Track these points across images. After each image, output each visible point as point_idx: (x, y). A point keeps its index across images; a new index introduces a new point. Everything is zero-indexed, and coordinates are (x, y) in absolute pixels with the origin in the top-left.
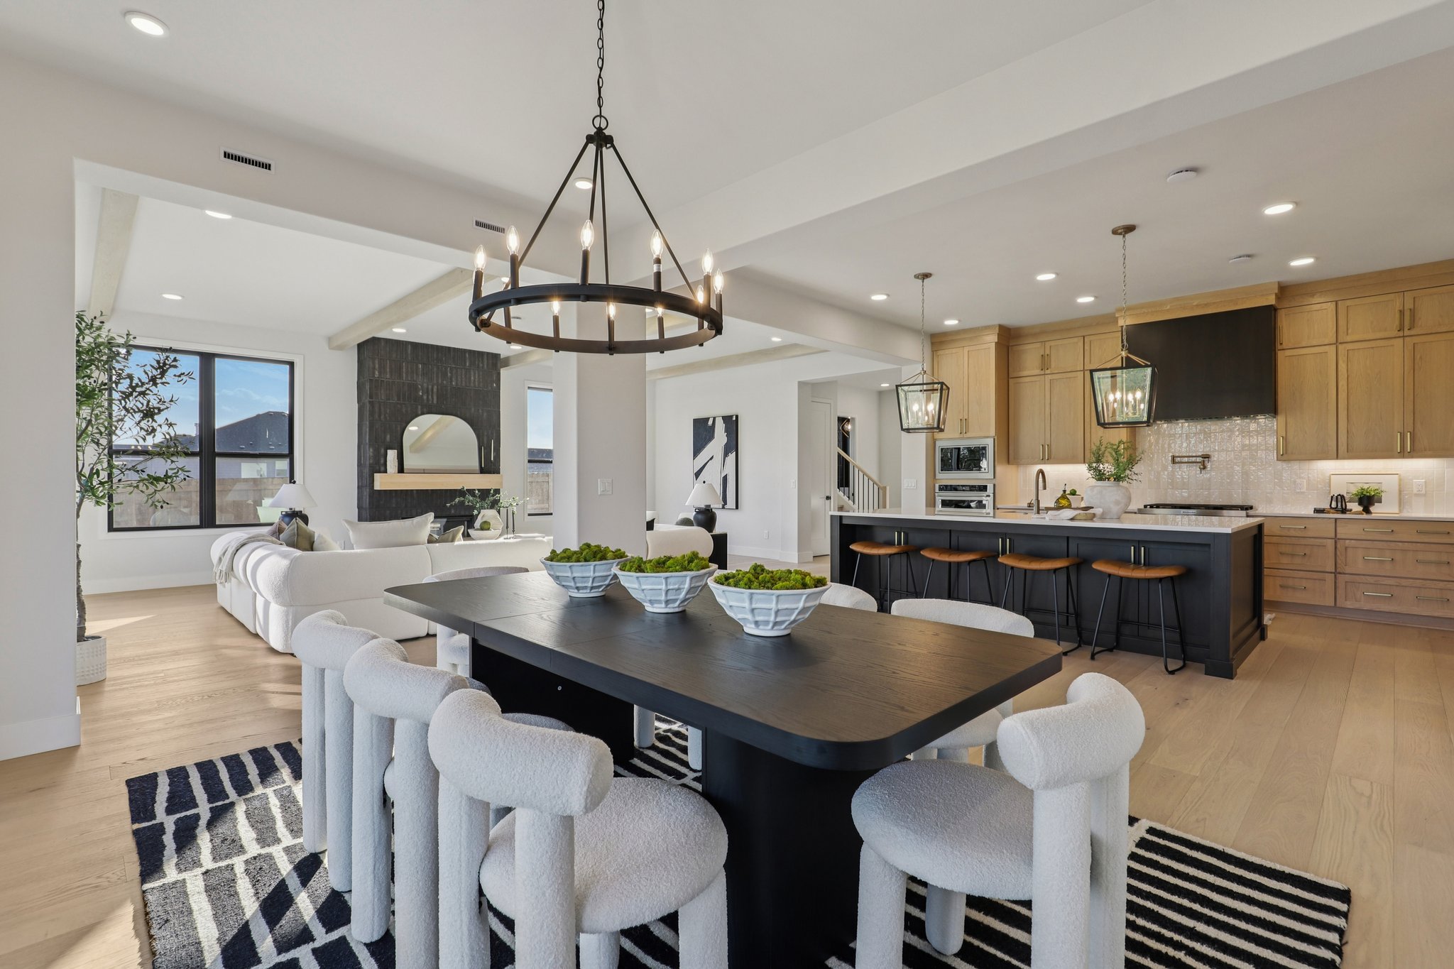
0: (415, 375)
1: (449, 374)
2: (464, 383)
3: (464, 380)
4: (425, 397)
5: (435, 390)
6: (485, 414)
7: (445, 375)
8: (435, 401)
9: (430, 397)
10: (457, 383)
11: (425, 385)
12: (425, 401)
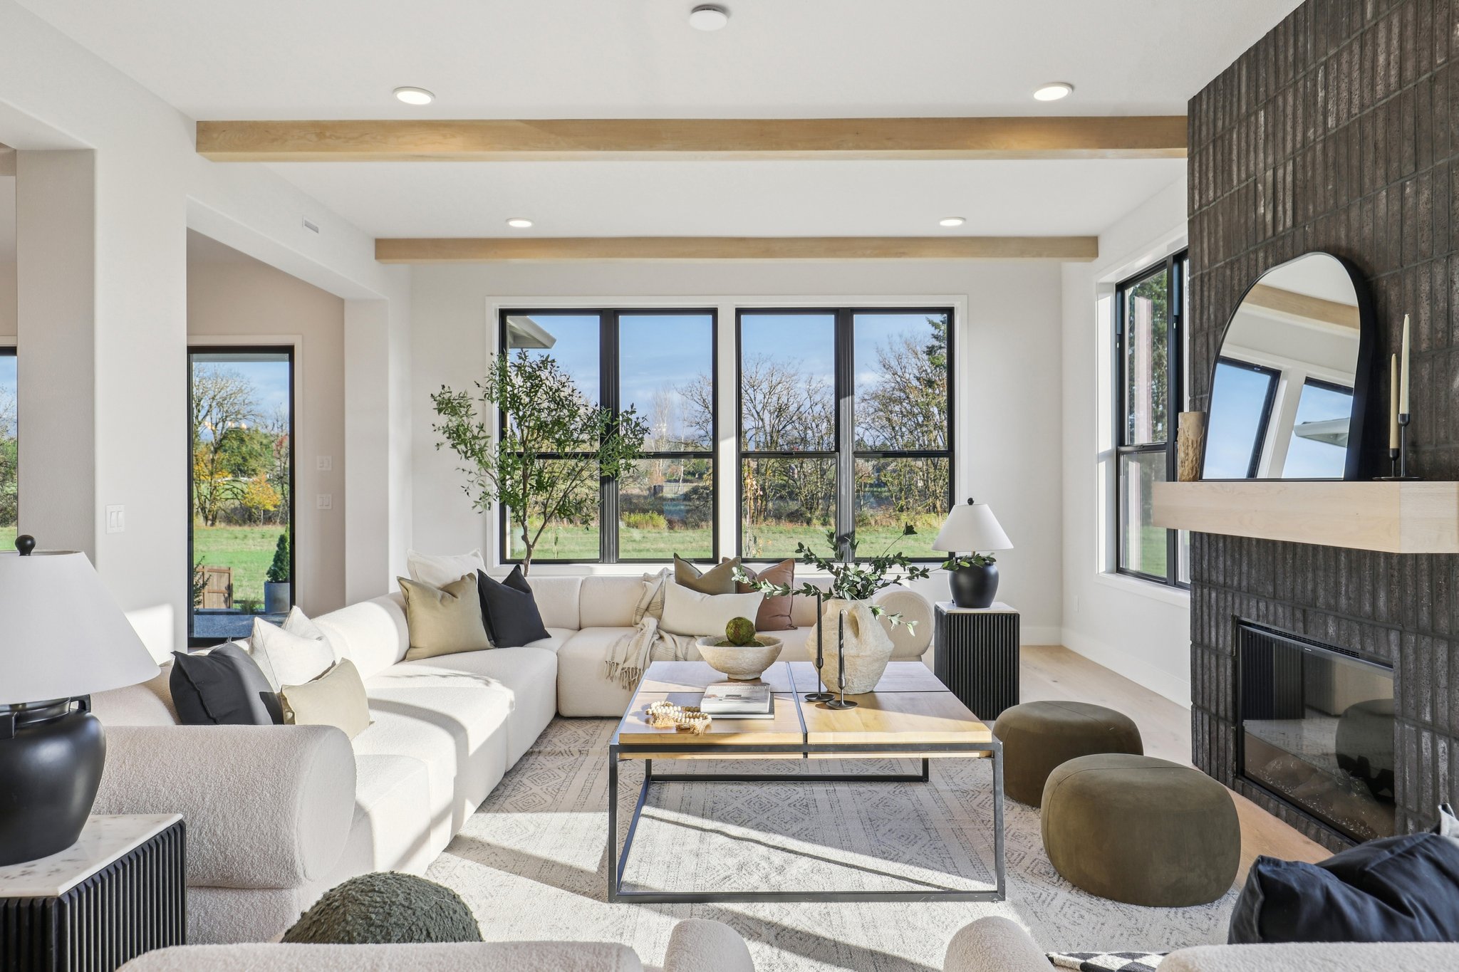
0: (1252, 154)
1: (1321, 94)
2: (1356, 100)
3: (1356, 85)
4: (1269, 217)
5: (1289, 179)
6: (1425, 195)
7: (1309, 102)
8: (1289, 222)
9: (1280, 208)
10: (1338, 119)
11: (1270, 173)
12: (1270, 233)
